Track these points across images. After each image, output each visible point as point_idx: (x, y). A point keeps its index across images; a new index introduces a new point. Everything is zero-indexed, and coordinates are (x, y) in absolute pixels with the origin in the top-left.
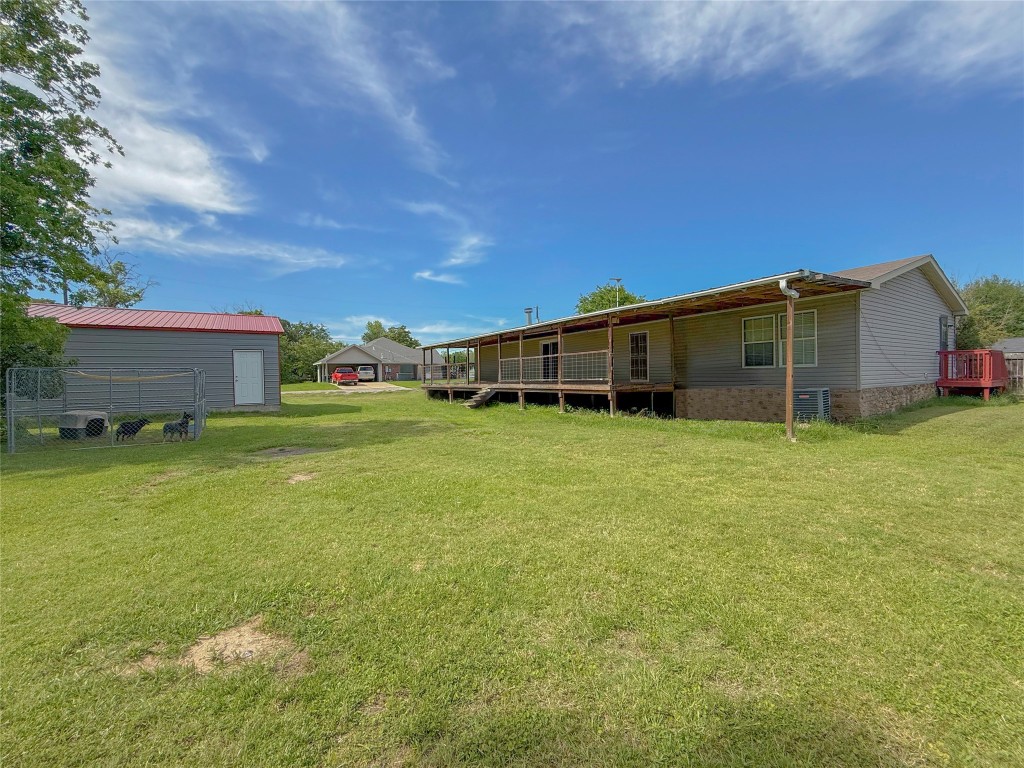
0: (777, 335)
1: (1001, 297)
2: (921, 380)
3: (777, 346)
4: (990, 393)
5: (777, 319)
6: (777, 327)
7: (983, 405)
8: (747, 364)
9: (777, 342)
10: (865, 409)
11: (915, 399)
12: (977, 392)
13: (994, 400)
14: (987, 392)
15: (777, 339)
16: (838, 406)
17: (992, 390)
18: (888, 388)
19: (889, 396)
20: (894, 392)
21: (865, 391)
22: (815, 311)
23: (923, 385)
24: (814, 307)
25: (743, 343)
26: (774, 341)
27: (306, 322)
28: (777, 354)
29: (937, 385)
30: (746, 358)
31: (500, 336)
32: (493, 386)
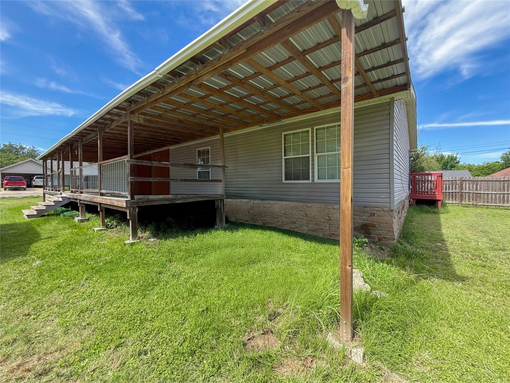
0: (313, 148)
3: (313, 160)
5: (312, 132)
6: (313, 140)
8: (286, 179)
9: (313, 156)
14: (439, 203)
15: (313, 153)
16: (370, 226)
25: (284, 158)
26: (310, 155)
27: (16, 143)
28: (313, 168)
29: (410, 197)
30: (286, 174)
31: (72, 146)
32: (64, 195)
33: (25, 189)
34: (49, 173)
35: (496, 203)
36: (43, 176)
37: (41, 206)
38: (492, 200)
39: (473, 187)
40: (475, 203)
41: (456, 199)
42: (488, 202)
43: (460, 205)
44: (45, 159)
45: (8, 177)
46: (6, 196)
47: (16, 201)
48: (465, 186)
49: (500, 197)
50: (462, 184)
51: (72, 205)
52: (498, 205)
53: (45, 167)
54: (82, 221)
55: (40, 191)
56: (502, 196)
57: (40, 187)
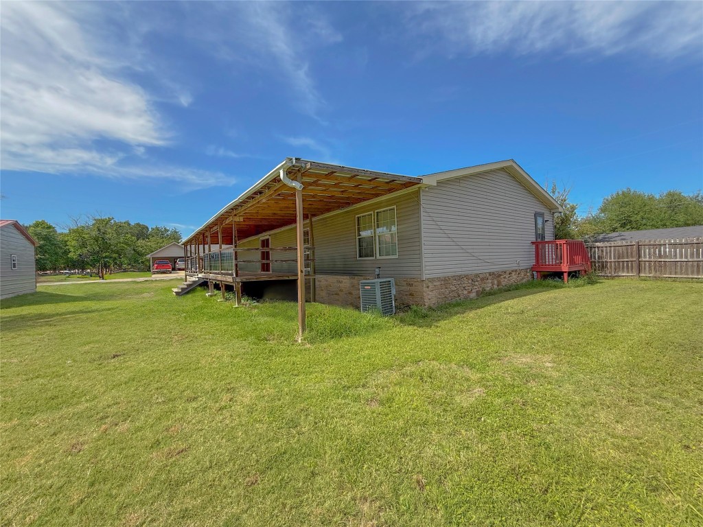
0: (375, 229)
1: (631, 203)
2: (514, 266)
3: (375, 240)
4: (569, 276)
5: (374, 215)
7: (562, 287)
8: (360, 256)
9: (375, 236)
10: (430, 297)
11: (503, 284)
12: (559, 275)
13: (572, 282)
14: (566, 275)
15: (375, 233)
16: (410, 294)
17: (569, 273)
18: (466, 276)
19: (466, 283)
20: (474, 278)
21: (432, 280)
22: (395, 207)
23: (516, 271)
24: (394, 204)
25: (357, 237)
27: (161, 225)
28: (375, 247)
29: (532, 269)
30: (360, 251)
31: (204, 234)
32: (200, 276)
33: (171, 273)
34: (189, 255)
35: (688, 274)
36: (184, 259)
37: (184, 285)
38: (681, 270)
39: (655, 253)
40: (658, 274)
41: (632, 269)
42: (676, 273)
43: (637, 278)
44: (185, 244)
45: (157, 261)
46: (158, 279)
47: (165, 284)
48: (645, 253)
49: (693, 266)
50: (639, 251)
51: (204, 284)
52: (691, 276)
53: (186, 251)
54: (211, 296)
55: (182, 274)
56: (695, 264)
57: (183, 270)
